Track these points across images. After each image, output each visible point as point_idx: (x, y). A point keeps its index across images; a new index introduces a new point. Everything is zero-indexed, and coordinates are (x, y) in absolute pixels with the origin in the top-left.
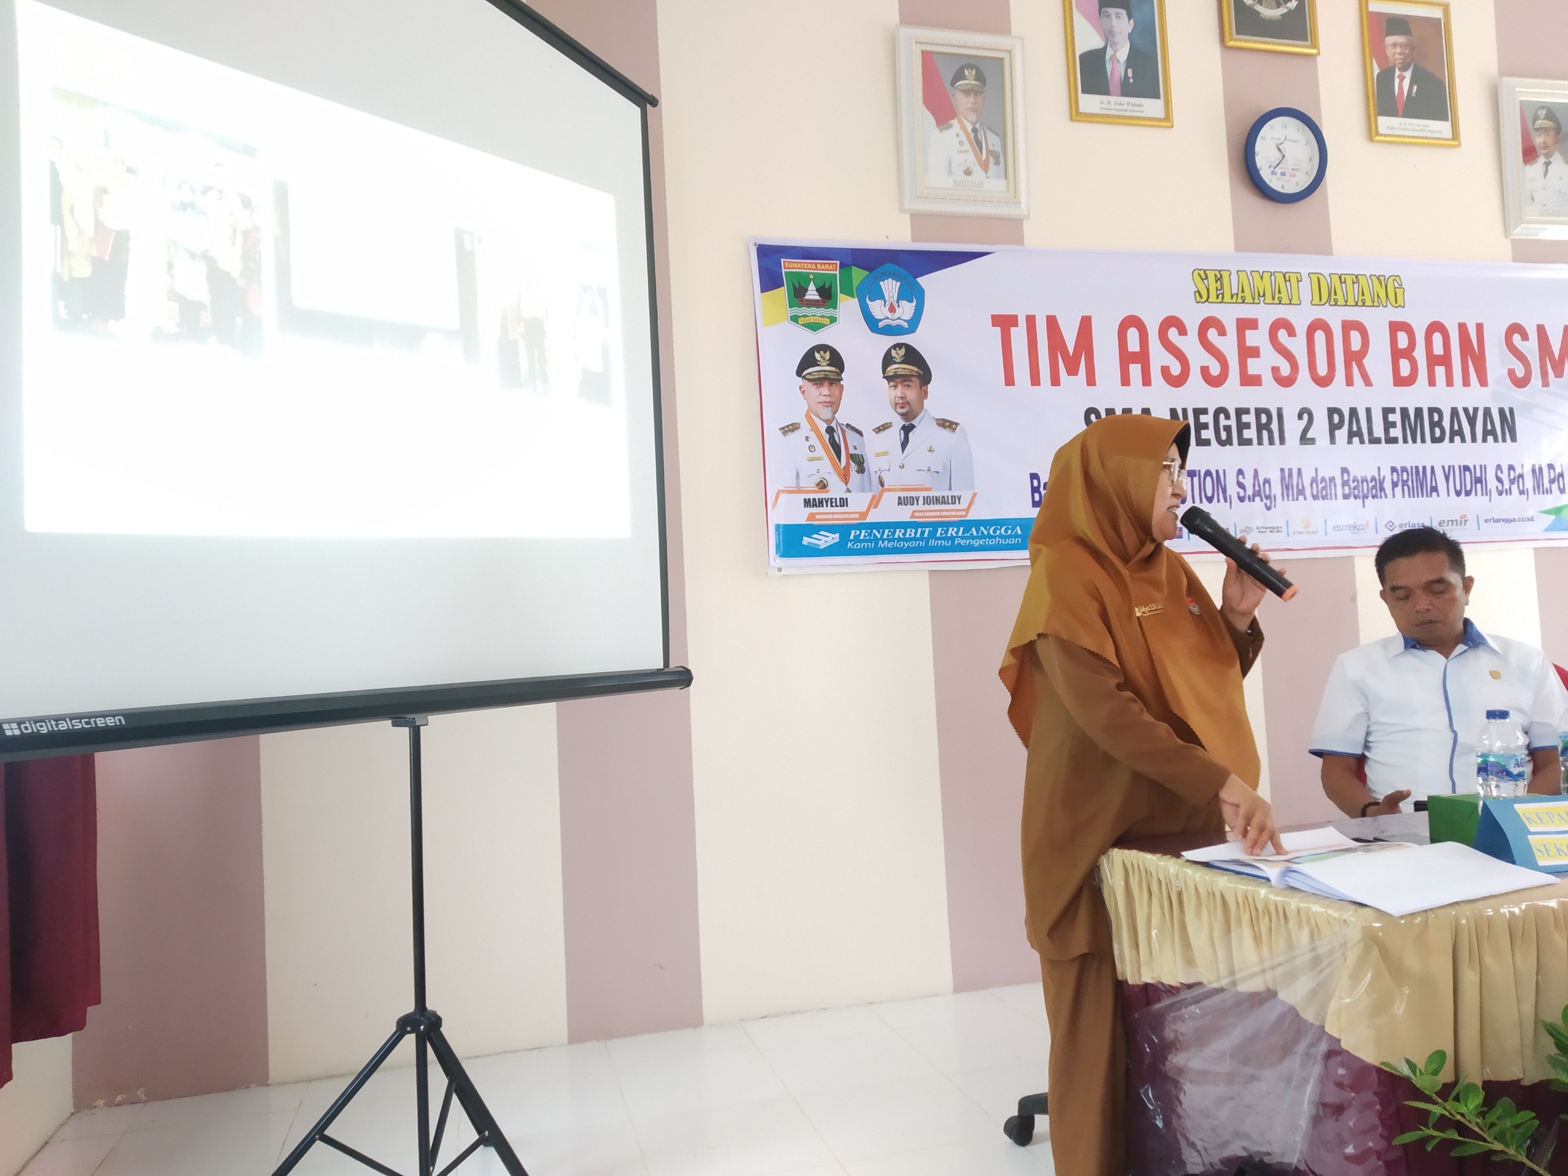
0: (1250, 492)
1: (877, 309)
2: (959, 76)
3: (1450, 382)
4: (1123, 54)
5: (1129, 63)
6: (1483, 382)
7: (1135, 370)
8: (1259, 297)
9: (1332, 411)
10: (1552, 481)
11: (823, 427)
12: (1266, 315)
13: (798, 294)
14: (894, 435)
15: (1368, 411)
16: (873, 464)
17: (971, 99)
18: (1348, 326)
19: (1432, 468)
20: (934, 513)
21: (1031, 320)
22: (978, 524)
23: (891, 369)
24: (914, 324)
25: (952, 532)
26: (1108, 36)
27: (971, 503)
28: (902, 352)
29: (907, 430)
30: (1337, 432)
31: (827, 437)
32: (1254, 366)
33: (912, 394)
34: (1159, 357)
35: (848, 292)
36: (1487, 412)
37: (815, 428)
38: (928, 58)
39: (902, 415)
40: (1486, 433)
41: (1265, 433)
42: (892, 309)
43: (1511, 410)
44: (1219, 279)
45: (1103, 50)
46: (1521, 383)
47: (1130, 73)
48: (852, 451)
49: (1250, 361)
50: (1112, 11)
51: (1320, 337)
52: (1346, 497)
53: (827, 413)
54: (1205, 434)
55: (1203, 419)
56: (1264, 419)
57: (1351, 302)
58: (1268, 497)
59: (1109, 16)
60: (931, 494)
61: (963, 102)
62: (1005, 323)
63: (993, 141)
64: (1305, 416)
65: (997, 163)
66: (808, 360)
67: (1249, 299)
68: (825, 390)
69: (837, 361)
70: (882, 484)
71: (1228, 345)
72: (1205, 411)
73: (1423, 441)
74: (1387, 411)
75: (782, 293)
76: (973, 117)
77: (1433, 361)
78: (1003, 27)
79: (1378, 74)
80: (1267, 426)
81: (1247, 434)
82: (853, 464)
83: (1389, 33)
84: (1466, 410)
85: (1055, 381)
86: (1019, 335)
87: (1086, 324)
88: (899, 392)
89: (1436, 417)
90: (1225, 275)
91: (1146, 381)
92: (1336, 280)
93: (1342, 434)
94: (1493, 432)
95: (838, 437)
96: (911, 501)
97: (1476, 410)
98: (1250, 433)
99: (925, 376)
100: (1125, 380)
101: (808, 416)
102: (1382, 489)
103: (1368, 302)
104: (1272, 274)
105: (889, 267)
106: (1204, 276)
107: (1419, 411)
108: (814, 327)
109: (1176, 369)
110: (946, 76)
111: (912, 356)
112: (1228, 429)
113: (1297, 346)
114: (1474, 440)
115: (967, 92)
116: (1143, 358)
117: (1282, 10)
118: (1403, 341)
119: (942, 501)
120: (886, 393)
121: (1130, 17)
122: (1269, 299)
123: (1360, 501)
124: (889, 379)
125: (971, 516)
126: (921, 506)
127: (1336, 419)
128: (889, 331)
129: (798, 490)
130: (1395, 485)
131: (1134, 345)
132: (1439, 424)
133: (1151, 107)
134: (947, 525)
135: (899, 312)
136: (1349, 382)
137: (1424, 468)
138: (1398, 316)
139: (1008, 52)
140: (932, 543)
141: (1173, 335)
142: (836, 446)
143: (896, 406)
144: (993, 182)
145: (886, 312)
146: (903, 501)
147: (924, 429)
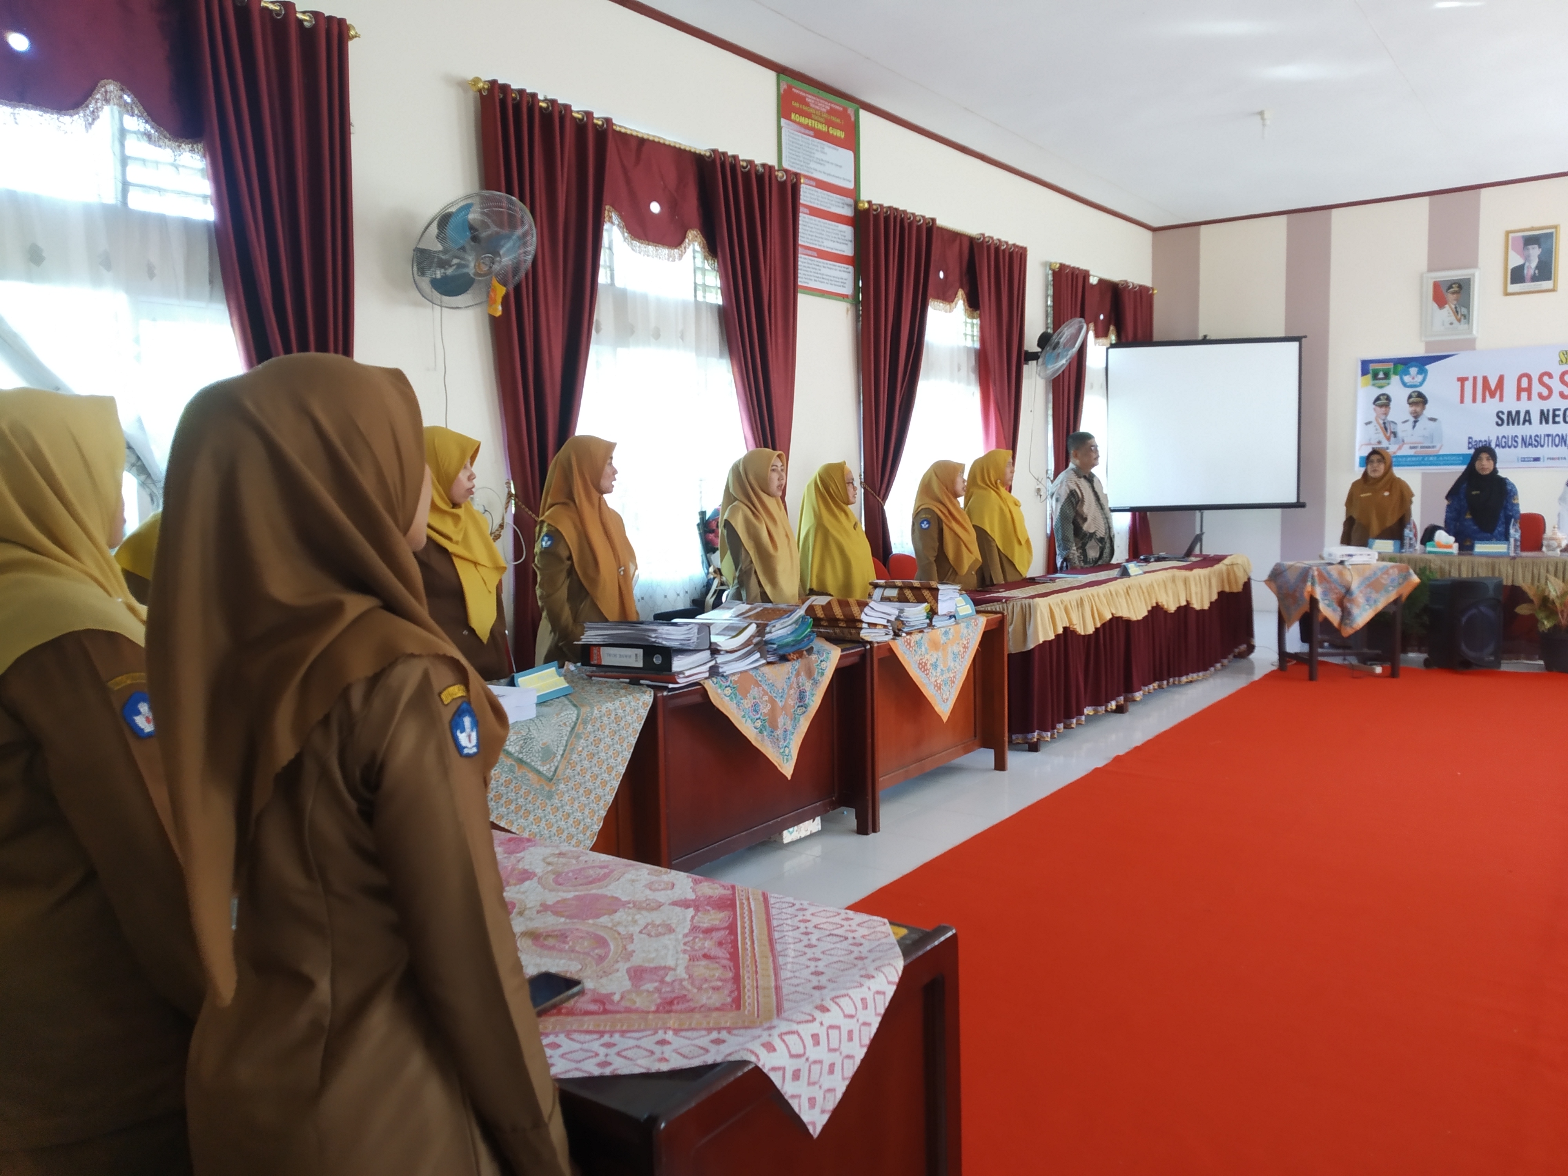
2: (1450, 287)
4: (1534, 263)
5: (1537, 267)
7: (1524, 395)
11: (1381, 422)
13: (1375, 376)
14: (1410, 424)
16: (1400, 434)
17: (1455, 296)
20: (1425, 451)
21: (1475, 379)
23: (1411, 400)
24: (1421, 383)
25: (1431, 459)
26: (1527, 258)
27: (1440, 448)
28: (1416, 394)
29: (1415, 422)
31: (1383, 426)
33: (1418, 409)
34: (1537, 388)
35: (1395, 373)
37: (1378, 423)
38: (1436, 283)
39: (1414, 417)
42: (1413, 378)
45: (1524, 265)
47: (1537, 272)
48: (1393, 430)
50: (1530, 247)
53: (1383, 417)
54: (1557, 419)
59: (1528, 249)
60: (1424, 445)
61: (1451, 297)
62: (1462, 380)
65: (1465, 319)
66: (1378, 399)
68: (1383, 409)
69: (1388, 399)
70: (1403, 441)
72: (1559, 410)
75: (1369, 376)
76: (1455, 302)
78: (1474, 265)
82: (1392, 435)
85: (1484, 400)
86: (1469, 385)
87: (1501, 379)
88: (1413, 408)
91: (1529, 398)
95: (1387, 425)
96: (1415, 447)
99: (1425, 402)
100: (1519, 398)
101: (1376, 419)
105: (1413, 363)
106: (1565, 353)
108: (1381, 387)
109: (1546, 393)
110: (1444, 289)
111: (1420, 395)
115: (1453, 293)
116: (1529, 390)
119: (1429, 448)
120: (1408, 409)
121: (1540, 248)
124: (1410, 404)
125: (1441, 453)
129: (1369, 444)
131: (1525, 383)
133: (1546, 284)
134: (1430, 456)
135: (1416, 379)
139: (1473, 275)
140: (1423, 463)
141: (1546, 379)
142: (1386, 429)
143: (1411, 413)
144: (1463, 326)
145: (1410, 379)
146: (1411, 448)
147: (1423, 421)
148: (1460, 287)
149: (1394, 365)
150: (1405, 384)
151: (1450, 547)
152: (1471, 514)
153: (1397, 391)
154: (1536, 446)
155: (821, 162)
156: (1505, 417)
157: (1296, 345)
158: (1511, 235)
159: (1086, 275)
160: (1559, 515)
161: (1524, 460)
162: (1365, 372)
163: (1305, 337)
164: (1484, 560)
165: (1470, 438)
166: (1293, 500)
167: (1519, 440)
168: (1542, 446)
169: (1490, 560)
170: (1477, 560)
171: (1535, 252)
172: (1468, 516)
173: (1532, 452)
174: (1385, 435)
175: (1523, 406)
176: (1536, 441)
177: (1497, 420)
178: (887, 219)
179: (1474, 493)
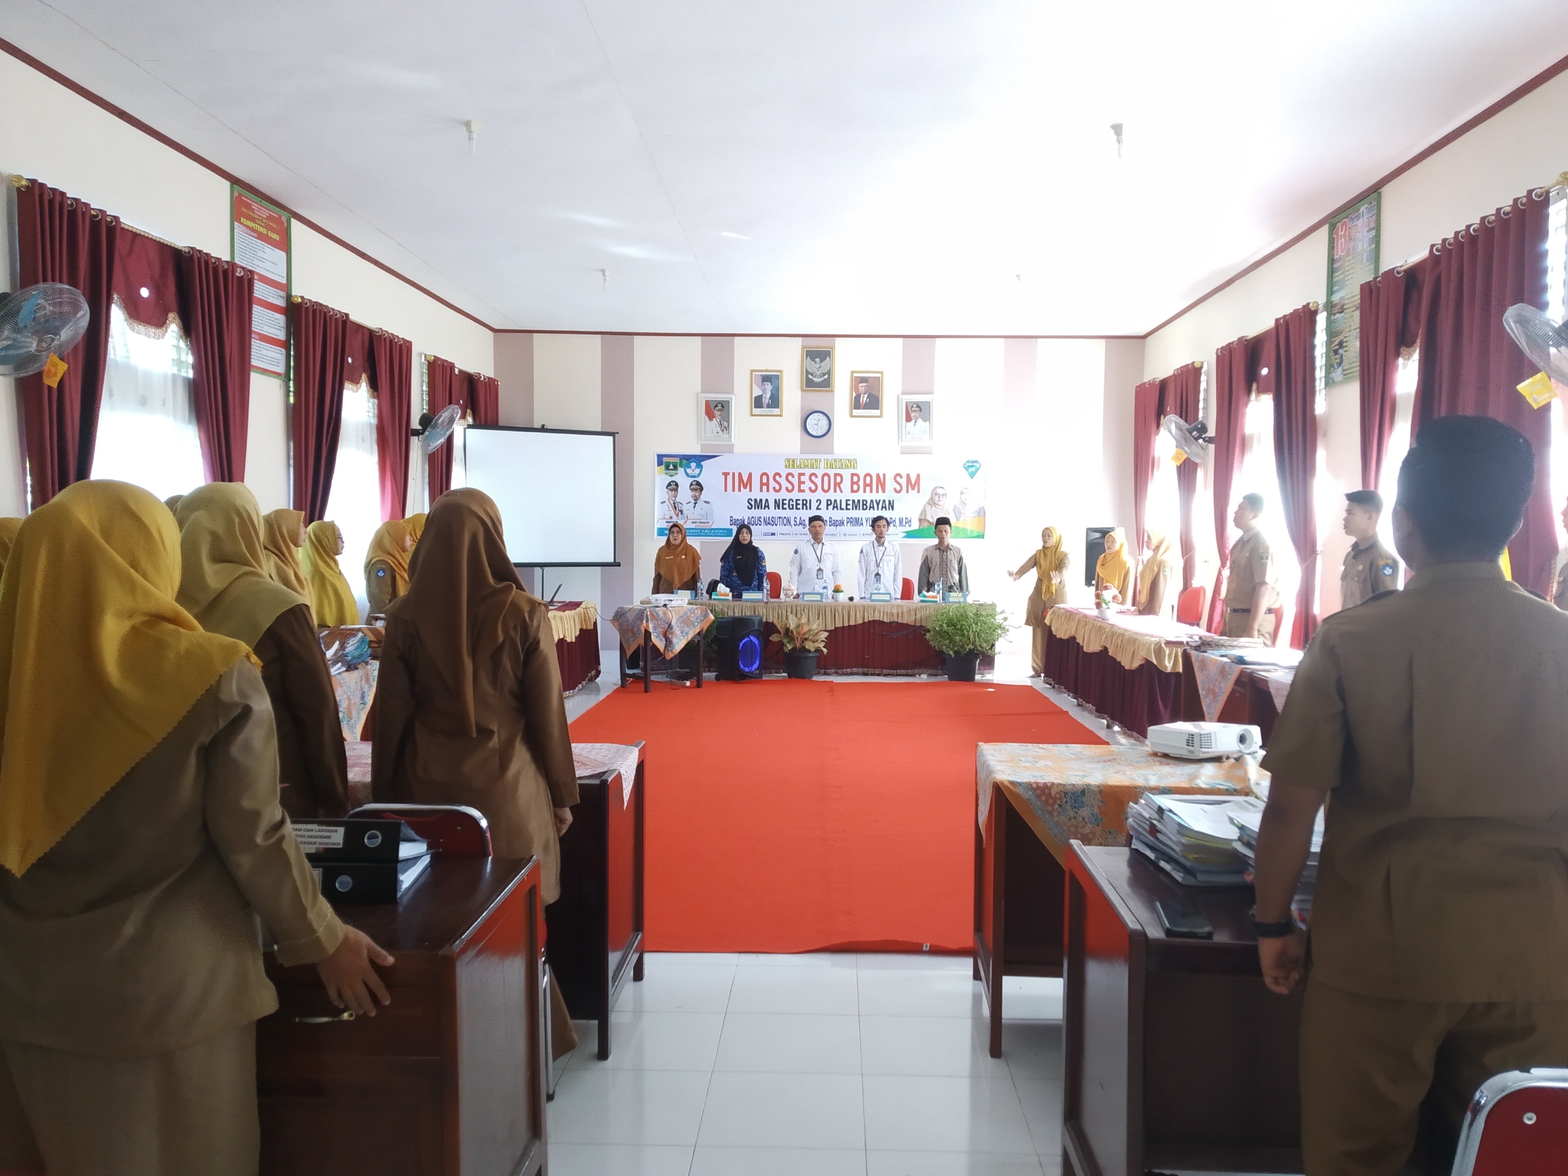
0: (798, 523)
1: (689, 471)
2: (716, 406)
3: (871, 491)
4: (768, 396)
5: (770, 398)
6: (884, 491)
7: (765, 488)
8: (806, 466)
9: (828, 500)
10: (906, 523)
11: (672, 502)
12: (808, 472)
13: (667, 468)
14: (692, 504)
15: (841, 501)
16: (684, 512)
17: (720, 412)
18: (836, 475)
19: (862, 519)
20: (702, 526)
21: (734, 474)
22: (713, 529)
23: (692, 487)
24: (699, 475)
25: (706, 531)
26: (764, 391)
27: (714, 524)
28: (695, 482)
29: (695, 503)
30: (829, 507)
31: (673, 505)
32: (803, 487)
33: (697, 494)
34: (772, 484)
35: (681, 466)
36: (884, 501)
37: (670, 503)
38: (707, 402)
39: (695, 500)
40: (882, 507)
41: (805, 507)
42: (693, 471)
43: (893, 501)
44: (793, 462)
45: (762, 395)
46: (898, 492)
47: (770, 401)
48: (680, 508)
49: (802, 485)
50: (765, 383)
51: (826, 478)
52: (830, 526)
53: (673, 498)
54: (785, 506)
55: (785, 502)
56: (805, 502)
57: (838, 467)
58: (804, 525)
59: (765, 385)
60: (702, 521)
61: (717, 413)
62: (726, 474)
63: (726, 424)
64: (819, 502)
65: (726, 430)
66: (669, 484)
67: (803, 467)
68: (673, 493)
69: (677, 485)
70: (687, 518)
71: (795, 481)
72: (786, 500)
73: (859, 509)
74: (847, 501)
75: (663, 467)
76: (720, 417)
77: (866, 485)
78: (732, 391)
79: (855, 397)
80: (806, 505)
81: (798, 507)
82: (680, 513)
83: (861, 383)
84: (876, 501)
85: (740, 490)
86: (730, 478)
87: (750, 474)
88: (694, 493)
89: (865, 502)
90: (795, 460)
91: (768, 491)
92: (833, 461)
93: (831, 507)
94: (885, 507)
95: (676, 505)
96: (695, 523)
97: (880, 501)
98: (800, 506)
99: (702, 489)
100: (761, 491)
101: (669, 500)
102: (843, 523)
103: (844, 467)
104: (812, 459)
105: (693, 459)
106: (788, 460)
107: (859, 501)
108: (672, 476)
109: (777, 488)
110: (712, 407)
111: (698, 484)
112: (793, 505)
113: (818, 481)
114: (878, 509)
115: (718, 411)
116: (767, 484)
117: (822, 379)
118: (855, 479)
119: (705, 523)
120: (690, 493)
121: (771, 384)
122: (809, 467)
123: (835, 527)
124: (691, 490)
125: (713, 527)
126: (698, 524)
127: (829, 502)
128: (692, 477)
129: (665, 519)
130: (848, 523)
131: (765, 481)
132: (866, 505)
133: (776, 411)
134: (706, 529)
135: (695, 472)
136: (835, 491)
137: (859, 518)
138: (854, 471)
139: (731, 399)
140: (701, 534)
141: (777, 477)
142: (676, 508)
143: (692, 497)
144: (725, 435)
145: (691, 472)
146: (692, 523)
147: (700, 503)
148: (723, 406)
149: (680, 459)
150: (687, 475)
151: (728, 595)
152: (736, 572)
153: (682, 478)
154: (773, 525)
155: (262, 260)
156: (753, 503)
157: (611, 438)
158: (754, 373)
159: (452, 366)
160: (791, 573)
161: (765, 534)
162: (660, 463)
163: (618, 433)
164: (748, 604)
165: (731, 517)
166: (612, 561)
167: (762, 520)
168: (776, 525)
169: (752, 604)
170: (744, 604)
171: (769, 387)
172: (735, 574)
173: (770, 529)
174: (675, 513)
175: (764, 496)
176: (773, 521)
177: (748, 505)
178: (314, 311)
179: (738, 557)
